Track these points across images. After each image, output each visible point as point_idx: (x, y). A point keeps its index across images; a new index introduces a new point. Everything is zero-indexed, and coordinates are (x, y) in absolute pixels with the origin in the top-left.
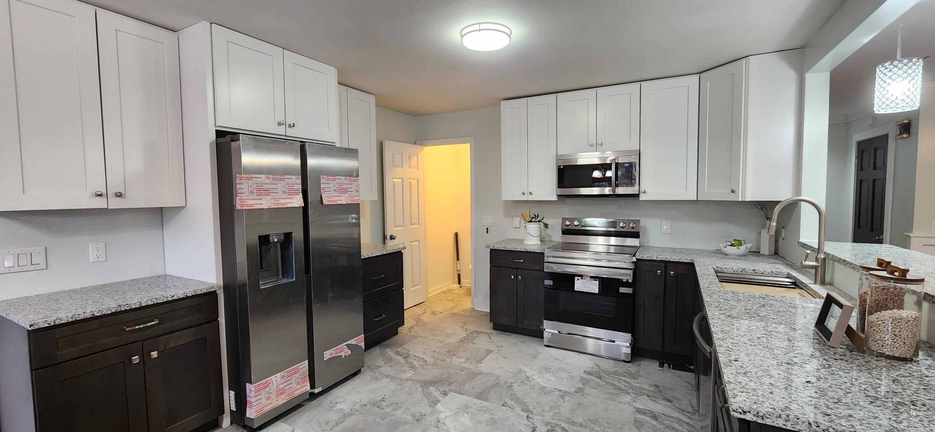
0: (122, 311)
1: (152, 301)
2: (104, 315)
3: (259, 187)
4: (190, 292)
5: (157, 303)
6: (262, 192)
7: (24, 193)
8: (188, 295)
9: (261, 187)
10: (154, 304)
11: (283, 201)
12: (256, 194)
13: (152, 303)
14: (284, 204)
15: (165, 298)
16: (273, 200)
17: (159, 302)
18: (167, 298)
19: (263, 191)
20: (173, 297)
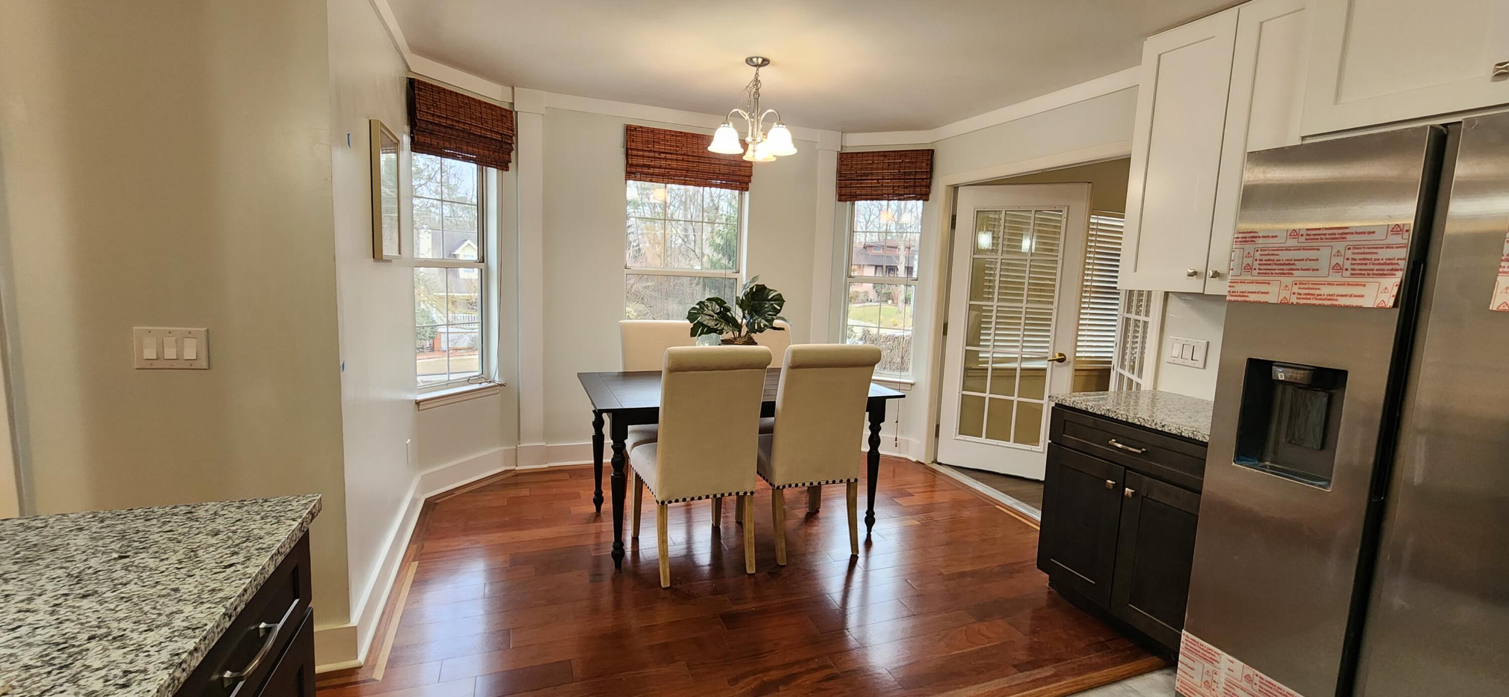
0: (1109, 417)
1: (1139, 421)
2: (1095, 413)
3: (1267, 258)
4: (1187, 432)
5: (1144, 426)
6: (1274, 267)
7: (1135, 271)
8: (1183, 434)
9: (1271, 257)
10: (1140, 425)
11: (1325, 290)
12: (1257, 271)
13: (1139, 423)
14: (1331, 297)
15: (1154, 424)
16: (1298, 286)
17: (1146, 425)
18: (1156, 424)
19: (1276, 264)
20: (1163, 426)
